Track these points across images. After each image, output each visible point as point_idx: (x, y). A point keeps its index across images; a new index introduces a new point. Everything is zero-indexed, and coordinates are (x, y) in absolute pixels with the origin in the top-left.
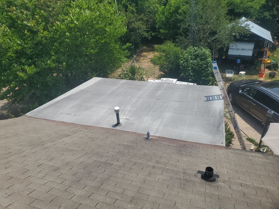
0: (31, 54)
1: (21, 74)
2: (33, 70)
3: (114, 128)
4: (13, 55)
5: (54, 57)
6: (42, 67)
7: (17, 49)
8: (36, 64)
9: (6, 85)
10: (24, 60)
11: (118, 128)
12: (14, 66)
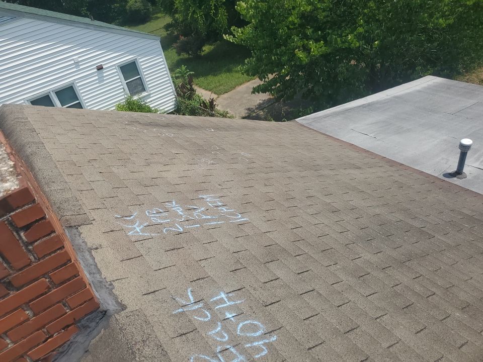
0: (325, 20)
1: (300, 54)
2: (320, 50)
3: (446, 179)
4: (296, 21)
5: (361, 30)
6: (336, 45)
7: (305, 10)
8: (328, 39)
9: (275, 69)
10: (311, 30)
11: (455, 181)
12: (294, 39)
